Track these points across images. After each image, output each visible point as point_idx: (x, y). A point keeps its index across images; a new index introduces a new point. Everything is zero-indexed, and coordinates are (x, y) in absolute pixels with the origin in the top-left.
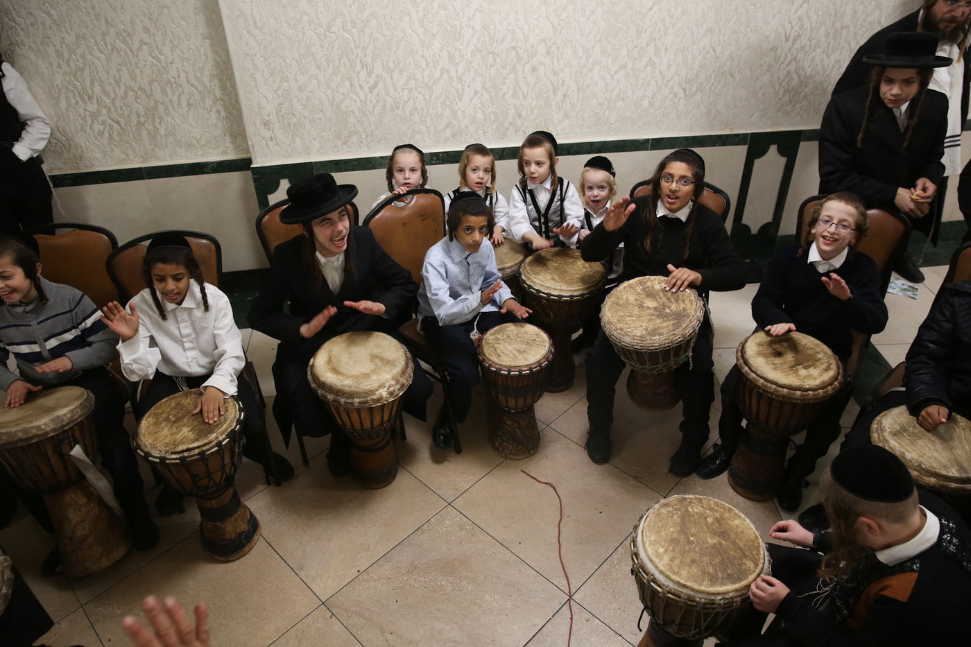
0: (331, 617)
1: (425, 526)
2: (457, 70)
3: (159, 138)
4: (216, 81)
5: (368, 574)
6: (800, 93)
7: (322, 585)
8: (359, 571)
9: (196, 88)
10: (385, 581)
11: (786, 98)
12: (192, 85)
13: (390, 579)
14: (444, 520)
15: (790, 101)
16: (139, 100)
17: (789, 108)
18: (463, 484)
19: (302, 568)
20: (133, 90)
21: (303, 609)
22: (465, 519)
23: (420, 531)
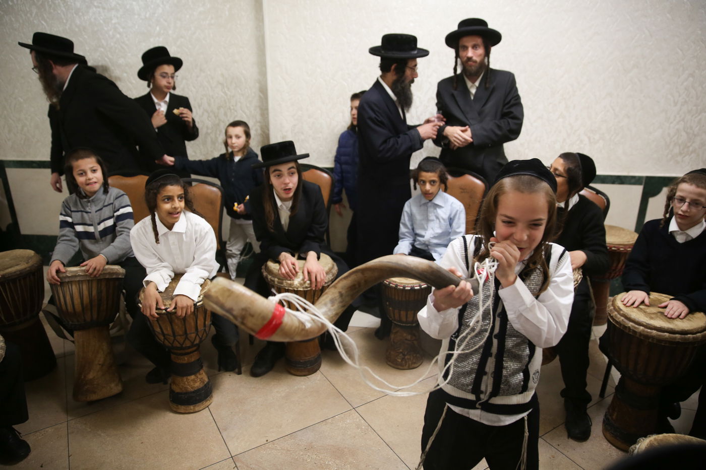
0: (234, 468)
1: (330, 420)
2: (417, 112)
3: (217, 145)
4: (258, 110)
5: (274, 444)
6: (689, 147)
7: (236, 444)
8: (267, 441)
9: (245, 114)
10: (284, 452)
11: (677, 150)
12: (243, 112)
13: (290, 451)
14: (346, 418)
15: (681, 154)
16: (210, 119)
17: (679, 158)
18: (369, 396)
19: (225, 430)
20: (207, 112)
21: (215, 458)
22: (363, 421)
23: (324, 423)
